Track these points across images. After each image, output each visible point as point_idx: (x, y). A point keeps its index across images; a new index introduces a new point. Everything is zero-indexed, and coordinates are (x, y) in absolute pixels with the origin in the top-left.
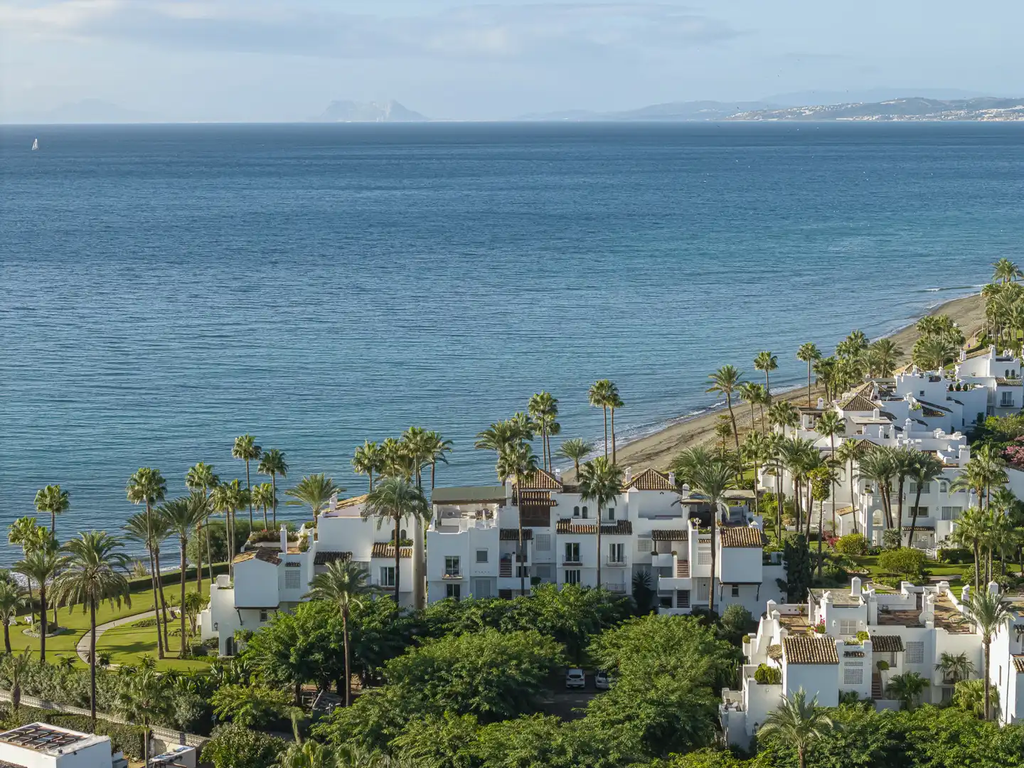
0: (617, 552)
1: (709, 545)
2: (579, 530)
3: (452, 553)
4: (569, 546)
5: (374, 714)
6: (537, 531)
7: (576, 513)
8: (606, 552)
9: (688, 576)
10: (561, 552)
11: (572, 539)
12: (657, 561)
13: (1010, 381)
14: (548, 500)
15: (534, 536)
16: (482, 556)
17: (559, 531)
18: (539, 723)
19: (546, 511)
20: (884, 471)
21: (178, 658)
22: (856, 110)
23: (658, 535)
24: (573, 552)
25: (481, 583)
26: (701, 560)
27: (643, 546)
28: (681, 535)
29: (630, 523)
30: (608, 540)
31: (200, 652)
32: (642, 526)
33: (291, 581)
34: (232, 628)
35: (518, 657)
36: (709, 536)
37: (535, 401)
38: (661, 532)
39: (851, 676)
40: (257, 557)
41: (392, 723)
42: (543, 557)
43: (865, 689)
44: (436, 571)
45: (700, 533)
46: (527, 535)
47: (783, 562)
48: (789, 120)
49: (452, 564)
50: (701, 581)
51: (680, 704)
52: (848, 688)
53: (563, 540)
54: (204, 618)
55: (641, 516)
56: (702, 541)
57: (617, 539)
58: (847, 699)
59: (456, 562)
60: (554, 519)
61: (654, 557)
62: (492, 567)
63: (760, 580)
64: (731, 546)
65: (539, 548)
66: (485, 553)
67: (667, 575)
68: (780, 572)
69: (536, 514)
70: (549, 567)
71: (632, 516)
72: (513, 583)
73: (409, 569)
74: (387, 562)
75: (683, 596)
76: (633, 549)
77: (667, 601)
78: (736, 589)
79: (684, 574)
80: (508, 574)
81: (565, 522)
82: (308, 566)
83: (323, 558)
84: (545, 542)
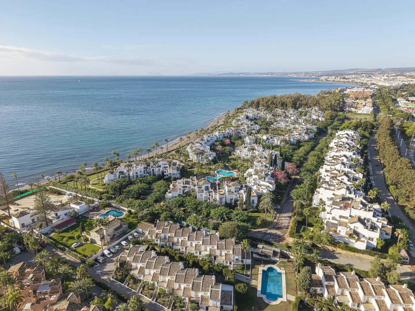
0: (159, 170)
1: (170, 169)
2: (154, 167)
5: (121, 199)
6: (149, 167)
7: (154, 165)
10: (152, 170)
11: (153, 168)
12: (164, 170)
14: (150, 163)
16: (141, 172)
18: (140, 201)
19: (150, 165)
20: (197, 154)
21: (101, 186)
22: (223, 74)
23: (164, 167)
24: (153, 170)
25: (141, 175)
26: (169, 171)
27: (163, 168)
28: (167, 167)
31: (104, 185)
32: (162, 166)
33: (115, 176)
34: (108, 182)
35: (141, 189)
39: (180, 192)
40: (110, 174)
41: (123, 200)
43: (182, 193)
44: (135, 174)
46: (147, 168)
48: (214, 76)
49: (137, 173)
50: (169, 173)
51: (159, 197)
52: (180, 193)
53: (152, 169)
54: (104, 180)
57: (159, 168)
58: (179, 195)
62: (142, 173)
63: (177, 173)
64: (173, 169)
67: (166, 172)
68: (179, 172)
69: (148, 165)
70: (150, 172)
71: (161, 165)
72: (145, 175)
73: (131, 174)
74: (128, 173)
75: (168, 175)
76: (161, 169)
77: (165, 176)
78: (174, 174)
79: (167, 172)
80: (144, 173)
81: (152, 166)
82: (118, 174)
83: (120, 172)
84: (150, 169)
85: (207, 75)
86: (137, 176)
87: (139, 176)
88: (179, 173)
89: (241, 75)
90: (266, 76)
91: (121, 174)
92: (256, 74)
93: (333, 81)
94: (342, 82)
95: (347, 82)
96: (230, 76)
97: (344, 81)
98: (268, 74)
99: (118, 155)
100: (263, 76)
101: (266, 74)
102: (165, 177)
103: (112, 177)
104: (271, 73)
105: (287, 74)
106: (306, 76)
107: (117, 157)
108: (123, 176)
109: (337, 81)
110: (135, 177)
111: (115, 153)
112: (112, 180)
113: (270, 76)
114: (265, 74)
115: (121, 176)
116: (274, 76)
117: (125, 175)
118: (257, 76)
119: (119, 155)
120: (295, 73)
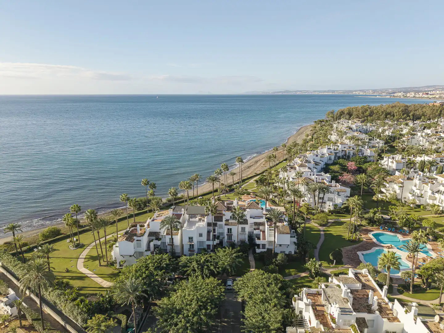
0: (243, 229)
1: (274, 231)
2: (232, 224)
3: (191, 236)
4: (228, 229)
6: (219, 223)
7: (231, 218)
8: (240, 230)
9: (265, 240)
10: (226, 231)
11: (229, 227)
12: (256, 232)
13: (331, 154)
14: (222, 214)
15: (218, 225)
16: (201, 235)
17: (226, 225)
19: (222, 217)
21: (105, 266)
23: (256, 224)
24: (230, 230)
25: (201, 243)
26: (270, 236)
27: (251, 227)
28: (263, 224)
29: (247, 220)
30: (240, 226)
31: (112, 264)
32: (251, 221)
33: (138, 245)
34: (120, 259)
36: (273, 229)
37: (223, 165)
38: (257, 223)
40: (126, 240)
42: (221, 231)
44: (186, 242)
45: (270, 227)
46: (215, 225)
47: (296, 237)
49: (191, 239)
50: (270, 242)
53: (226, 228)
55: (251, 218)
56: (270, 230)
57: (243, 226)
59: (192, 238)
60: (224, 220)
61: (255, 231)
62: (204, 238)
63: (289, 244)
64: (280, 234)
65: (219, 228)
66: (202, 234)
67: (259, 238)
68: (295, 240)
69: (219, 218)
70: (222, 234)
71: (248, 218)
72: (210, 243)
73: (177, 239)
74: (170, 237)
75: (264, 246)
76: (248, 228)
77: (258, 246)
78: (280, 245)
79: (264, 239)
80: (208, 239)
81: (227, 220)
82: (145, 239)
83: (151, 234)
84: (221, 227)
85: (261, 93)
86: (192, 246)
87: (196, 248)
88: (295, 243)
89: (298, 93)
90: (326, 94)
91: (154, 238)
92: (315, 91)
93: (414, 97)
94: (426, 98)
95: (433, 98)
96: (285, 94)
97: (428, 97)
98: (328, 91)
99: (153, 186)
100: (323, 94)
101: (327, 92)
102: (258, 251)
103: (130, 248)
104: (333, 91)
105: (352, 91)
106: (374, 93)
107: (151, 191)
108: (159, 243)
109: (419, 97)
110: (186, 248)
111: (147, 183)
112: (130, 256)
113: (331, 93)
114: (325, 91)
115: (152, 244)
116: (336, 93)
117: (162, 240)
118: (316, 93)
119: (155, 187)
120: (360, 91)
